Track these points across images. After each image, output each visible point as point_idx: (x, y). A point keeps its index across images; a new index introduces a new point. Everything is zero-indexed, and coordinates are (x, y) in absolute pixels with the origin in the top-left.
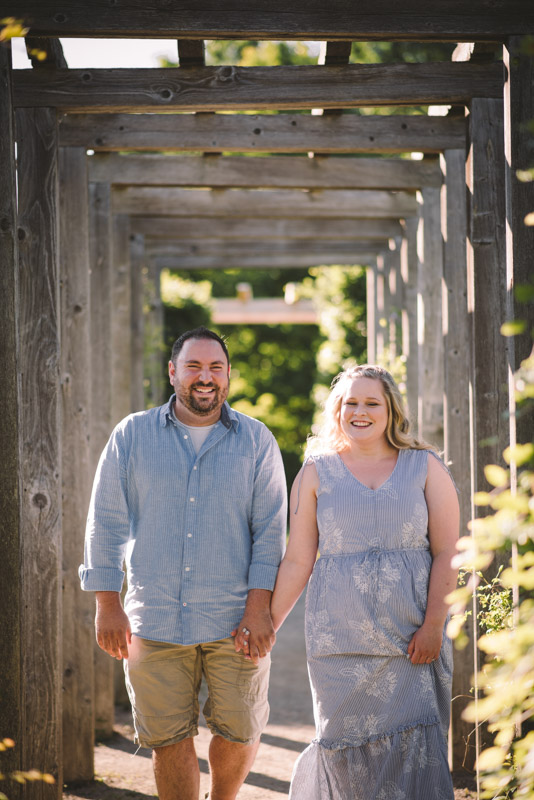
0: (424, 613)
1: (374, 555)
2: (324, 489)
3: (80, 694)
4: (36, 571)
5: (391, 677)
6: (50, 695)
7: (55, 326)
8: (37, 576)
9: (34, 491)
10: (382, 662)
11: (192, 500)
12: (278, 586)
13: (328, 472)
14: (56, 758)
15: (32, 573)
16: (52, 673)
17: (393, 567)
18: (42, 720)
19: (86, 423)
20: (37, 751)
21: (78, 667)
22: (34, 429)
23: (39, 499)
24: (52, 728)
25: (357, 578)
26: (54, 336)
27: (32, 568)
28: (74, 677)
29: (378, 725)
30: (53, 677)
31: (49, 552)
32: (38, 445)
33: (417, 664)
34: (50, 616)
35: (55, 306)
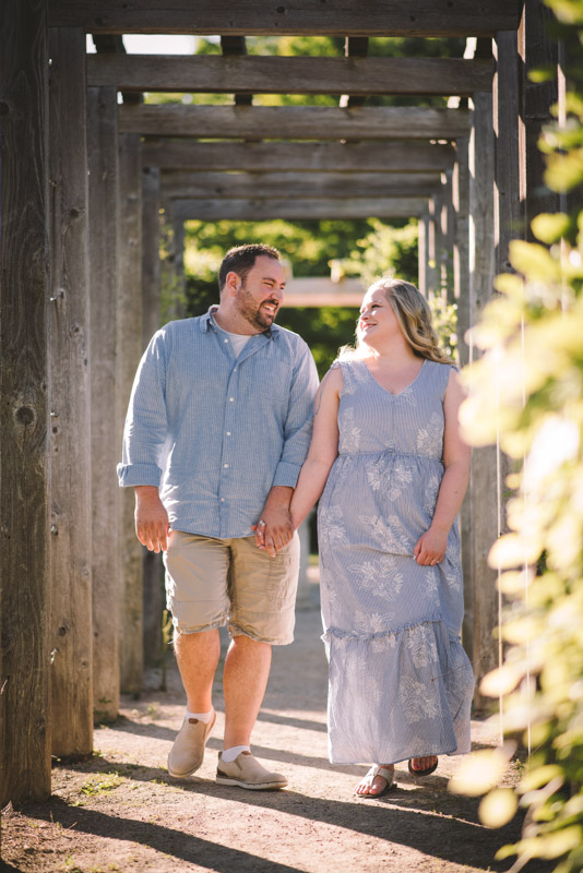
1: (390, 455)
2: (348, 391)
3: (76, 656)
4: (20, 497)
6: (36, 639)
7: (43, 215)
8: (21, 503)
9: (19, 404)
11: (232, 400)
14: (43, 711)
15: (16, 499)
16: (39, 614)
17: (406, 469)
18: (27, 668)
19: (84, 345)
20: (21, 702)
21: (73, 625)
22: (19, 333)
23: (25, 414)
24: (38, 677)
25: (371, 476)
26: (42, 226)
27: (15, 493)
28: (68, 637)
29: (383, 623)
30: (39, 618)
31: (36, 476)
32: (23, 352)
33: (422, 564)
34: (36, 548)
35: (43, 192)
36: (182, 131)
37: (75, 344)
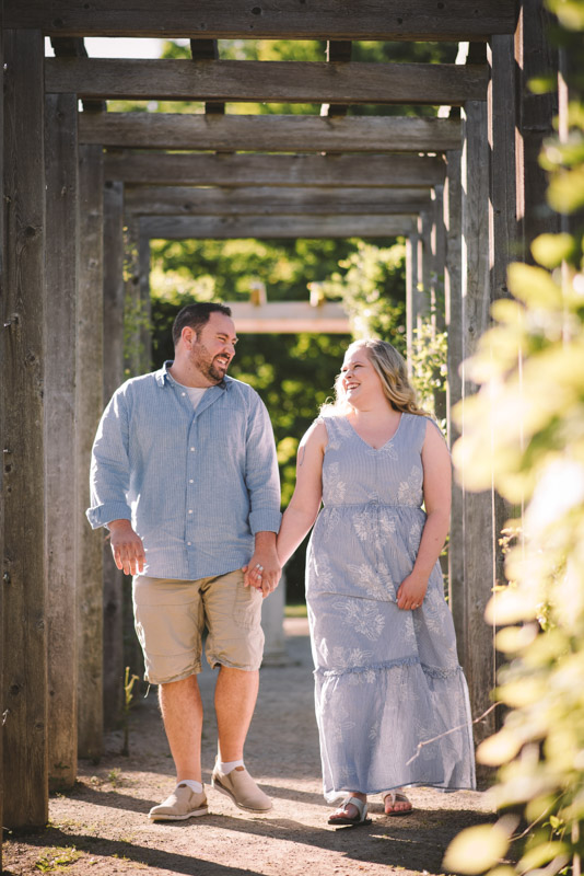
0: (414, 563)
1: (373, 507)
2: (331, 446)
3: (30, 717)
5: (380, 620)
10: (374, 604)
11: (193, 449)
12: (282, 530)
13: (337, 431)
17: (390, 520)
19: (40, 375)
21: (27, 683)
25: (358, 527)
28: (22, 696)
29: (364, 658)
33: (402, 608)
36: (147, 142)
37: (30, 375)
